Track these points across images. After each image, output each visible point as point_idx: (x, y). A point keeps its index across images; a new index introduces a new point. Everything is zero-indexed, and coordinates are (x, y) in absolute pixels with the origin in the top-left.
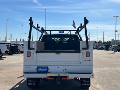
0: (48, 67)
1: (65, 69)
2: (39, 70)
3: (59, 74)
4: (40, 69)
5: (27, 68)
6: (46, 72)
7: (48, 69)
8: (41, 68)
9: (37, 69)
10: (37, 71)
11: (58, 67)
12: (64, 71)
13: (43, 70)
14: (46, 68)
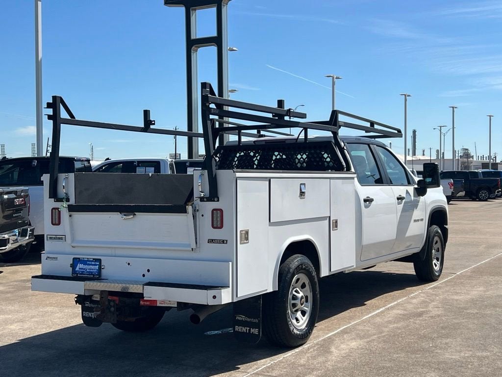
0: (100, 260)
1: (148, 271)
2: (77, 269)
5: (49, 261)
6: (97, 277)
7: (101, 267)
8: (84, 262)
9: (73, 266)
10: (74, 271)
12: (144, 275)
13: (88, 270)
14: (97, 265)
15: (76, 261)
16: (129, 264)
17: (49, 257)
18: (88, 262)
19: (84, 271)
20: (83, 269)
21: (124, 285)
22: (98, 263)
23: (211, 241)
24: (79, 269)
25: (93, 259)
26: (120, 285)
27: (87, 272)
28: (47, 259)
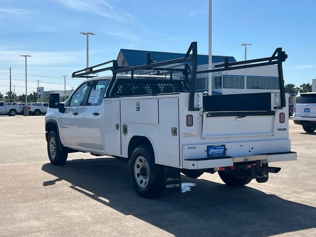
0: (224, 146)
1: (252, 148)
2: (210, 152)
3: (247, 157)
4: (213, 150)
5: (190, 150)
6: (223, 156)
7: (225, 149)
8: (214, 148)
9: (208, 151)
10: (208, 154)
11: (241, 144)
12: (250, 151)
13: (217, 153)
14: (222, 149)
15: (209, 148)
16: (241, 146)
17: (190, 147)
18: (217, 148)
19: (214, 154)
20: (214, 152)
21: (245, 158)
22: (223, 147)
23: (279, 130)
24: (211, 152)
25: (221, 145)
26: (242, 158)
27: (217, 154)
28: (188, 149)
